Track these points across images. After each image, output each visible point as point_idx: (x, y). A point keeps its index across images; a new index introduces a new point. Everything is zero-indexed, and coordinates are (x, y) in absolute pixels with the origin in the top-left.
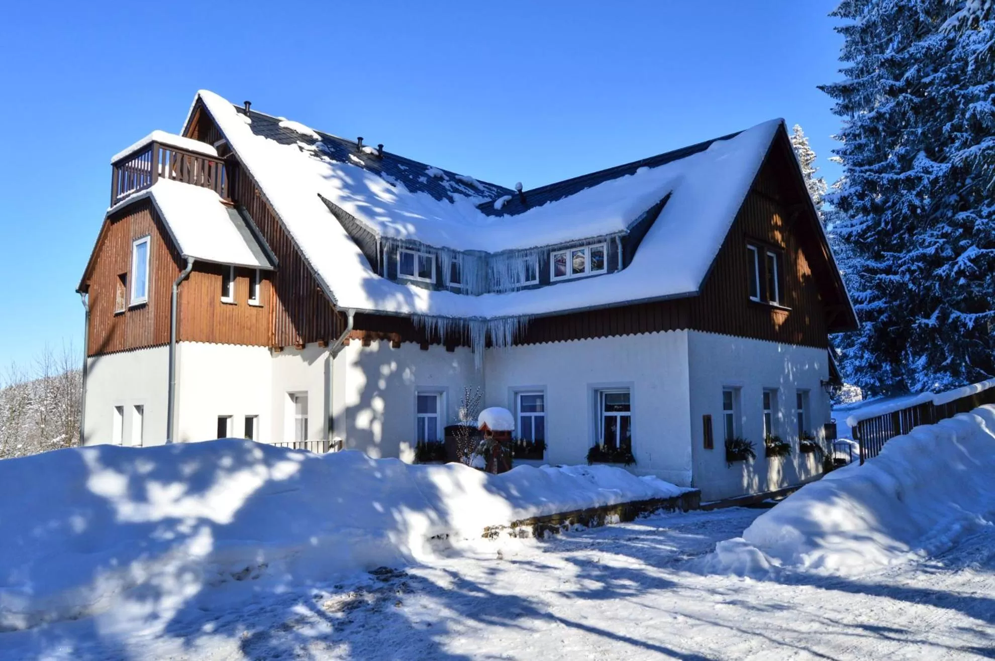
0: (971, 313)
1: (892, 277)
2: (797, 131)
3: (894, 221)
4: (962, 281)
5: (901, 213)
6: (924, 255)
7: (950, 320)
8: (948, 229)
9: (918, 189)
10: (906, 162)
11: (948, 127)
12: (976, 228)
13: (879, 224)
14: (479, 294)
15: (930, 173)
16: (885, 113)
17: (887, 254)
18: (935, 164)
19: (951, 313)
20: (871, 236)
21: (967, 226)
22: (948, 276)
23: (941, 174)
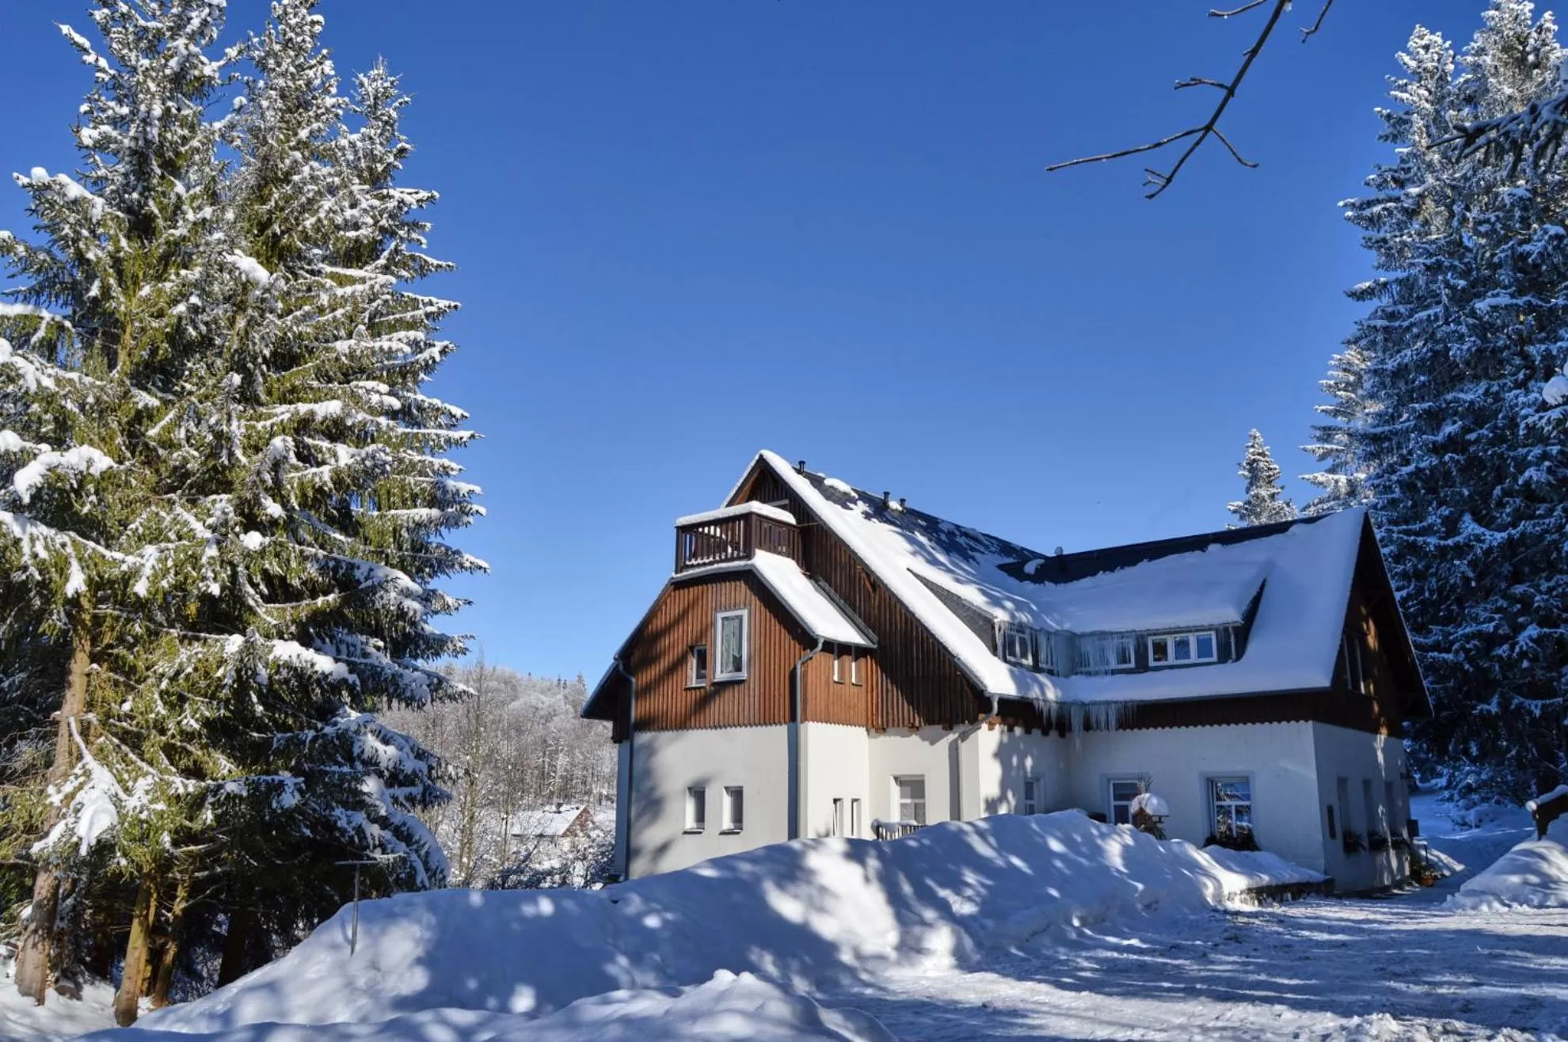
0: (1535, 699)
1: (1446, 656)
2: (1255, 437)
3: (1440, 590)
4: (1525, 664)
5: (1448, 582)
6: (1480, 632)
7: (1513, 707)
8: (1502, 603)
9: (1469, 558)
10: (1451, 526)
11: (1497, 491)
12: (1536, 605)
13: (1423, 593)
14: (1067, 676)
15: (1483, 542)
16: (1424, 469)
17: (1435, 628)
18: (1488, 533)
19: (1512, 698)
20: (1413, 606)
21: (1526, 602)
22: (1510, 657)
23: (1495, 544)
